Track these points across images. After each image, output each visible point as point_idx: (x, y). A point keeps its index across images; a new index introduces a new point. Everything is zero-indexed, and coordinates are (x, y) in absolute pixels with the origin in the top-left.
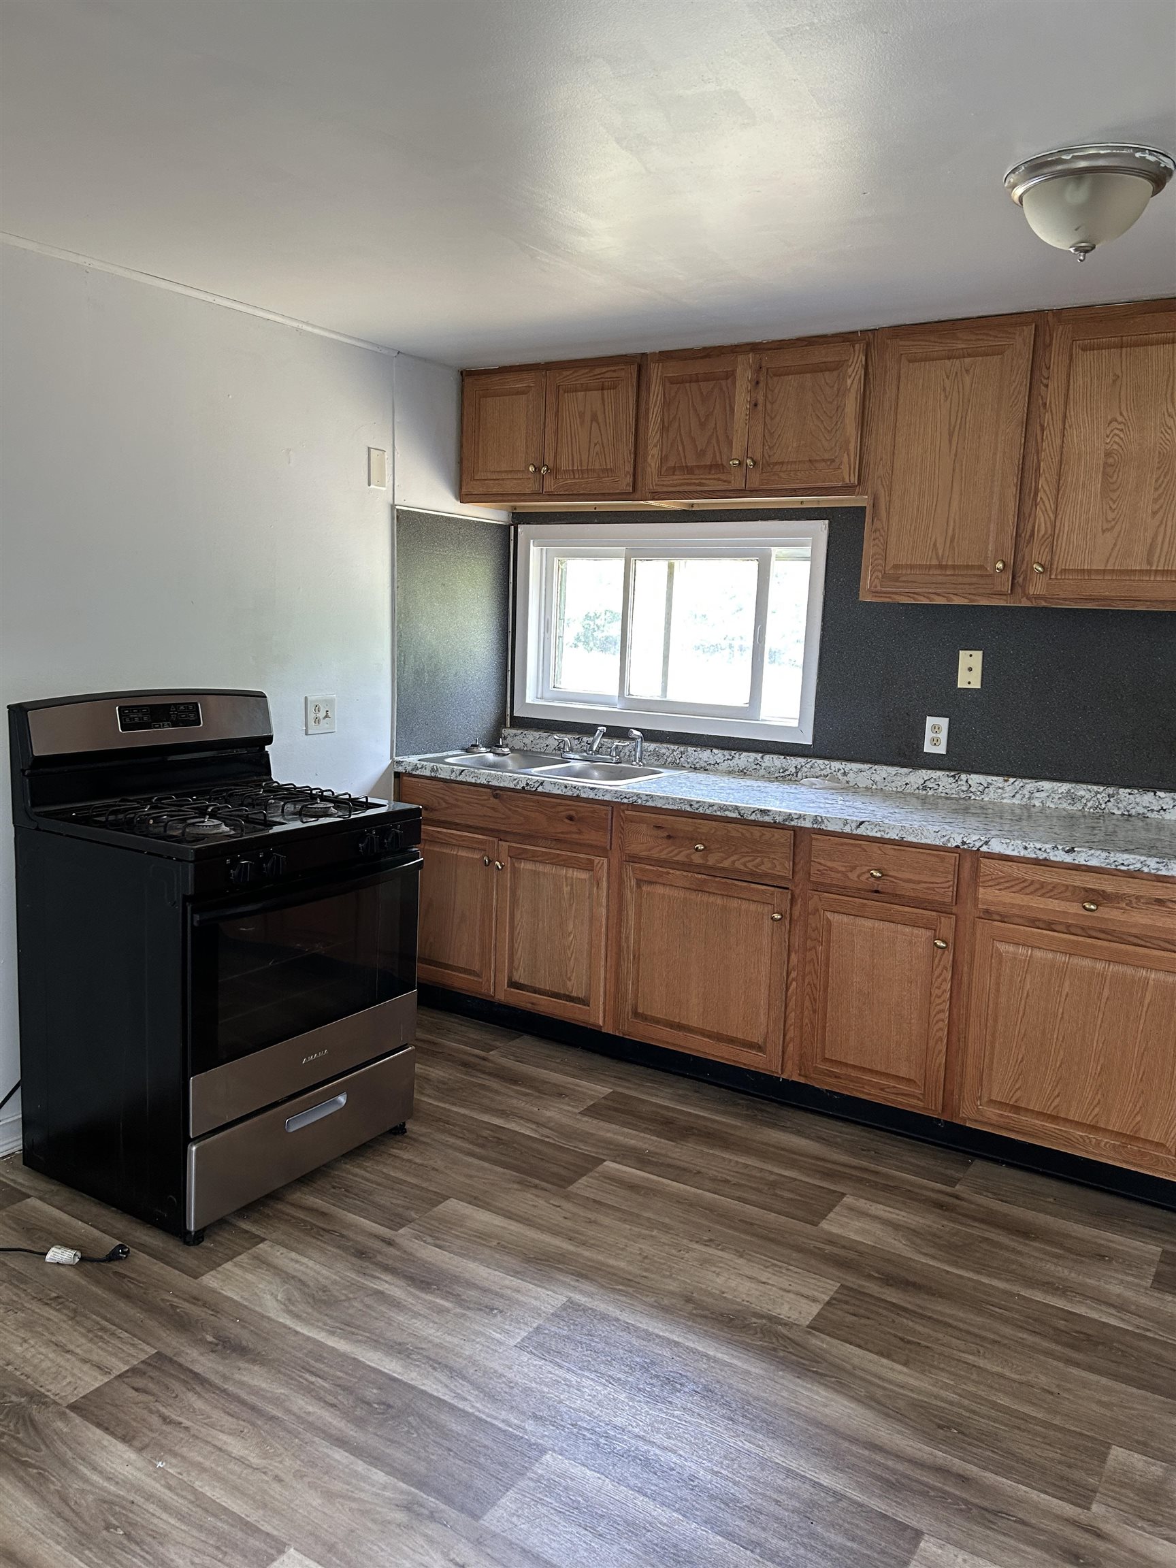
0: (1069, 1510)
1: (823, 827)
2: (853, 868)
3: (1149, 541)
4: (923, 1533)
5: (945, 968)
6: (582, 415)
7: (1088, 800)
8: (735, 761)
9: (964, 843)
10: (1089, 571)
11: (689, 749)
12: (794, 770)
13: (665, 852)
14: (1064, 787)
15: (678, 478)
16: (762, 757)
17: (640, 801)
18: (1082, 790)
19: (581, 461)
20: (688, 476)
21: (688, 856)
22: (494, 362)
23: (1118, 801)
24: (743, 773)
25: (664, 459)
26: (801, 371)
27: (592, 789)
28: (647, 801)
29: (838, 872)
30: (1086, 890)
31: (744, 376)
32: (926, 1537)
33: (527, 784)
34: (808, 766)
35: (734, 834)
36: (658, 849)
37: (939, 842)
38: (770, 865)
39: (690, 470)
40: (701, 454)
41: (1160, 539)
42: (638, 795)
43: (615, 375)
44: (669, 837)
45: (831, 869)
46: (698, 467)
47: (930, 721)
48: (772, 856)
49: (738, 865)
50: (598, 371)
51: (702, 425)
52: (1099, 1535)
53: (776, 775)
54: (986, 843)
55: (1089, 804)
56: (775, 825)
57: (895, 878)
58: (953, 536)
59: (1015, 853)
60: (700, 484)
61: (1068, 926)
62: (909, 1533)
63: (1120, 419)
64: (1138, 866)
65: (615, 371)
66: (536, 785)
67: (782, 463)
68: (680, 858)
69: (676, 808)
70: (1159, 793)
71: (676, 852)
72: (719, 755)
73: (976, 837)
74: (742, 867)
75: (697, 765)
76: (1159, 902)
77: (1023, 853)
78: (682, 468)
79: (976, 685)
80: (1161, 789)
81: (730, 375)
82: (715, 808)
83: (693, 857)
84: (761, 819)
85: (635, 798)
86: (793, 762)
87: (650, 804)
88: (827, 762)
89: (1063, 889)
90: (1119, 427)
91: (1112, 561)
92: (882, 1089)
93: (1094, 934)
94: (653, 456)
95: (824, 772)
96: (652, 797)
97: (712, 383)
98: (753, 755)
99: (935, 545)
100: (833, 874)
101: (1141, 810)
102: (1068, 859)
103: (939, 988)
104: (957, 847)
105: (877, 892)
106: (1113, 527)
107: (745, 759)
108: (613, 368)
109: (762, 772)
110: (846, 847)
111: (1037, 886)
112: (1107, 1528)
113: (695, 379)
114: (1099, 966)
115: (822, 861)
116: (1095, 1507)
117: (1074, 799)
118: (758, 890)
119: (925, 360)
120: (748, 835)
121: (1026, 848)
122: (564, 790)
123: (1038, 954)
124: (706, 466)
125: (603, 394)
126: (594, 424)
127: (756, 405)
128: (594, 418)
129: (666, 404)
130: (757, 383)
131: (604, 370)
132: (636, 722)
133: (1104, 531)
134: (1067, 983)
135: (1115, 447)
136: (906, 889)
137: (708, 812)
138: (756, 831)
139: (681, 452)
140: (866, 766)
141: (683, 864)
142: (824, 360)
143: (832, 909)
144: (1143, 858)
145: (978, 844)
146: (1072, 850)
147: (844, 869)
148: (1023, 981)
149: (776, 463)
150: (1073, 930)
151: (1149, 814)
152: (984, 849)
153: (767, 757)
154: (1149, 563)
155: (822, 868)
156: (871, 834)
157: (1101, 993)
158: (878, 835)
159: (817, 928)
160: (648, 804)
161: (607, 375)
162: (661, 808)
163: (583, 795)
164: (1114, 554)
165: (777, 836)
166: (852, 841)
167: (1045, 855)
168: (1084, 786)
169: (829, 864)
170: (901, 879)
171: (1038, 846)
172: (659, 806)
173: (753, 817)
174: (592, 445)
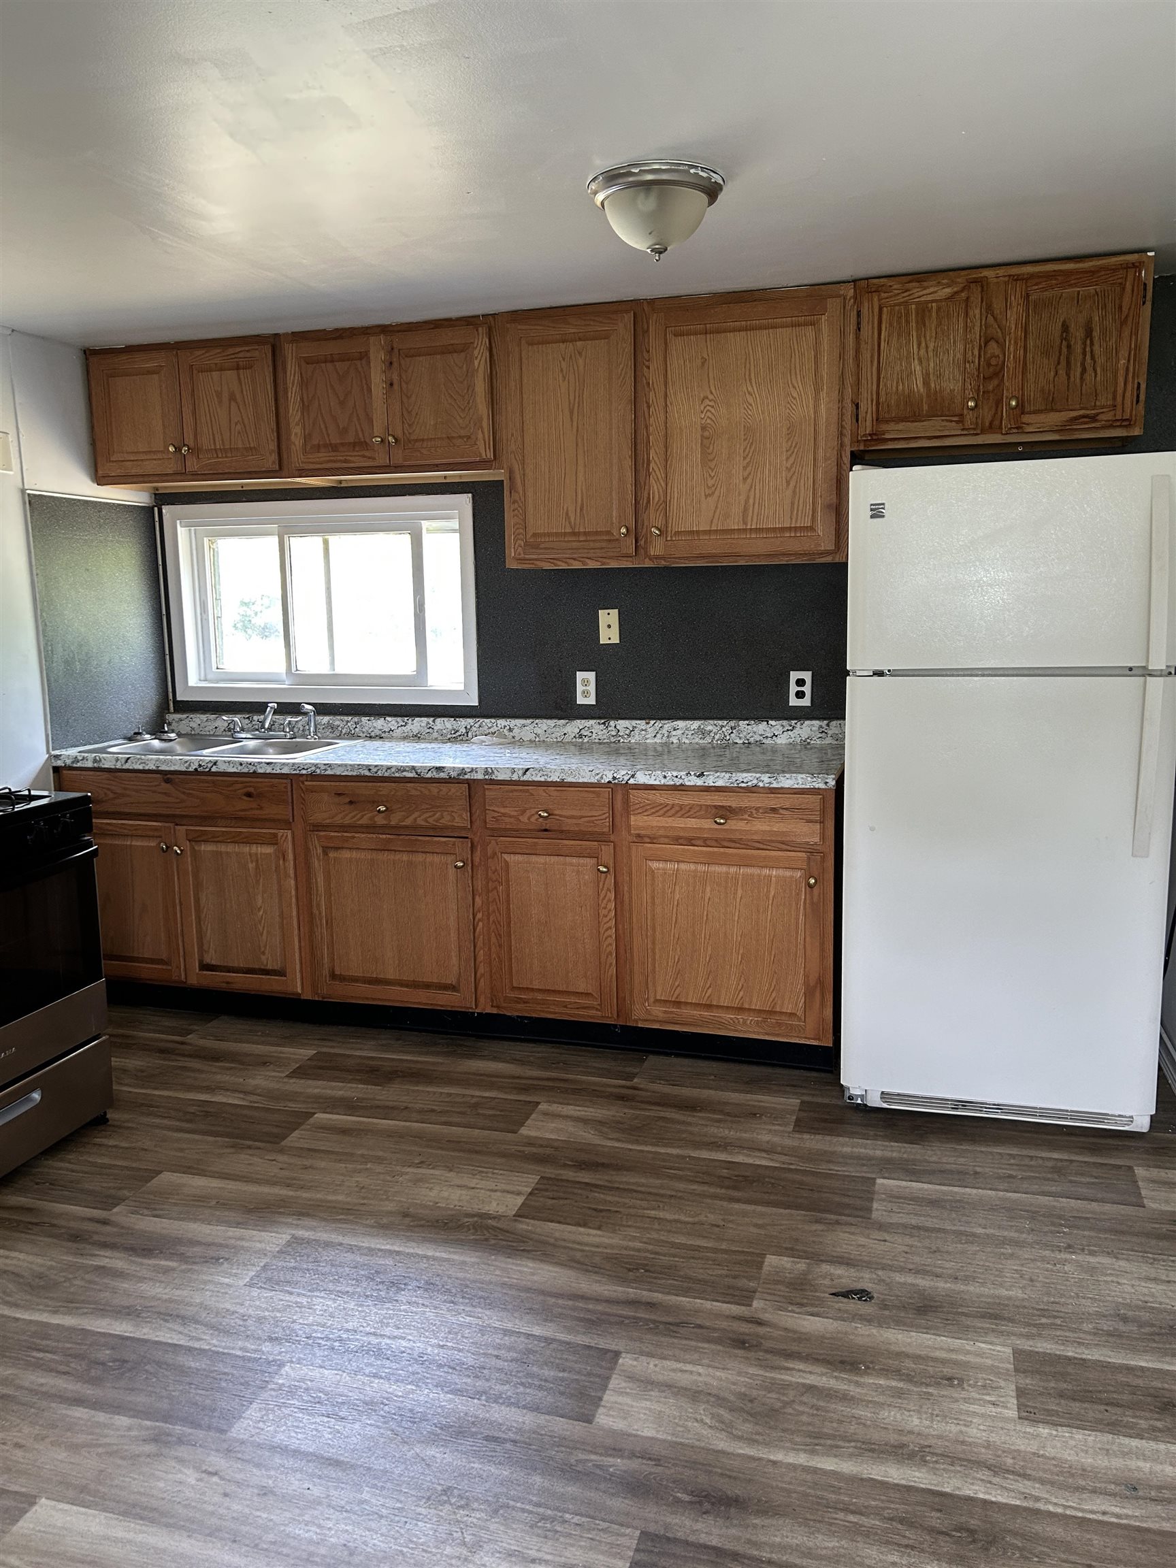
0: (735, 1309)
1: (494, 777)
2: (523, 812)
3: (743, 503)
4: (621, 1353)
5: (609, 890)
6: (219, 395)
7: (715, 734)
8: (409, 727)
9: (614, 778)
10: (698, 532)
11: (363, 719)
12: (464, 731)
13: (347, 818)
14: (696, 724)
15: (323, 455)
16: (434, 721)
17: (318, 771)
18: (710, 725)
19: (223, 440)
20: (334, 454)
21: (372, 818)
22: (119, 341)
23: (740, 732)
24: (417, 737)
25: (307, 438)
26: (431, 352)
27: (268, 764)
28: (326, 770)
29: (510, 817)
30: (715, 806)
31: (377, 356)
32: (623, 1355)
33: (200, 766)
34: (477, 725)
35: (414, 792)
36: (340, 816)
37: (594, 780)
38: (449, 818)
39: (334, 448)
40: (344, 431)
41: (751, 501)
42: (316, 765)
43: (248, 355)
44: (351, 802)
45: (504, 815)
46: (342, 444)
47: (580, 675)
48: (450, 809)
49: (420, 822)
50: (231, 351)
51: (342, 403)
52: (760, 1323)
53: (449, 736)
54: (633, 776)
55: (717, 737)
56: (450, 781)
57: (561, 816)
58: (582, 504)
59: (657, 783)
60: (346, 461)
61: (705, 840)
62: (609, 1355)
63: (711, 397)
64: (755, 782)
65: (248, 351)
66: (210, 765)
67: (423, 440)
68: (364, 821)
69: (355, 774)
70: (770, 722)
71: (359, 816)
72: (392, 722)
73: (624, 772)
74: (423, 823)
75: (373, 734)
76: (774, 810)
77: (663, 781)
78: (326, 446)
79: (616, 640)
80: (772, 719)
81: (364, 356)
82: (393, 770)
83: (376, 819)
84: (437, 776)
85: (313, 768)
86: (463, 723)
87: (329, 772)
88: (493, 721)
89: (698, 808)
90: (710, 403)
91: (715, 521)
92: (566, 1007)
93: (726, 844)
94: (296, 434)
95: (492, 730)
96: (330, 765)
97: (347, 363)
98: (425, 720)
99: (567, 514)
100: (507, 820)
101: (758, 738)
102: (699, 782)
103: (605, 908)
104: (609, 782)
105: (546, 830)
106: (713, 493)
107: (418, 724)
108: (247, 348)
109: (435, 735)
110: (515, 794)
111: (677, 808)
112: (766, 1316)
113: (331, 360)
114: (733, 870)
115: (496, 809)
116: (755, 1304)
117: (703, 733)
118: (438, 842)
119: (542, 343)
120: (427, 792)
121: (665, 777)
122: (240, 768)
123: (683, 866)
124: (350, 443)
125: (239, 375)
126: (233, 404)
127: (391, 384)
128: (232, 397)
129: (304, 383)
130: (391, 363)
131: (238, 349)
132: (307, 698)
133: (706, 496)
134: (708, 889)
135: (709, 421)
136: (570, 824)
137: (386, 774)
138: (434, 789)
139: (324, 430)
140: (529, 721)
141: (367, 827)
142: (452, 342)
143: (509, 851)
144: (758, 775)
145: (626, 778)
146: (702, 775)
147: (515, 814)
148: (673, 892)
149: (416, 441)
150: (708, 843)
151: (764, 741)
152: (632, 781)
153: (438, 720)
154: (745, 523)
155: (496, 815)
156: (536, 779)
157: (735, 894)
158: (542, 779)
159: (496, 870)
160: (327, 773)
161: (241, 355)
162: (340, 776)
163: (260, 771)
164: (716, 517)
165: (453, 790)
166: (521, 788)
167: (681, 781)
168: (711, 722)
169: (502, 810)
170: (565, 817)
171: (675, 774)
172: (338, 773)
173: (429, 775)
174: (233, 426)
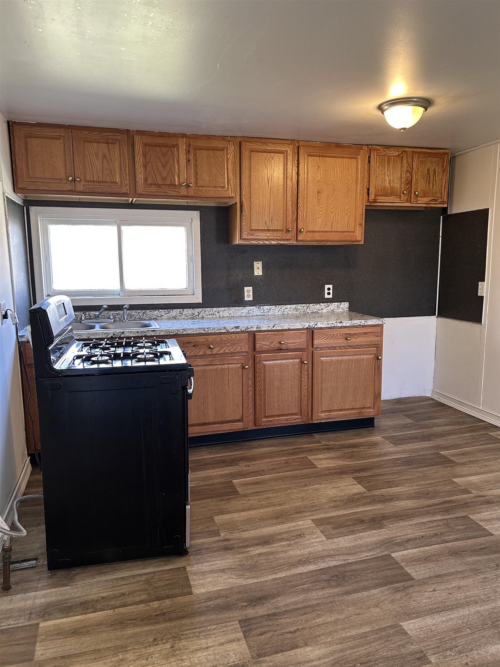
1: (261, 329)
2: (272, 343)
3: (331, 221)
5: (305, 370)
6: (97, 155)
8: (170, 314)
9: (309, 326)
10: (315, 232)
12: (197, 314)
13: (192, 353)
15: (153, 189)
16: (183, 311)
17: (179, 333)
19: (98, 177)
20: (159, 189)
21: (204, 352)
22: (33, 120)
23: (310, 308)
24: (175, 318)
25: (146, 180)
26: (208, 149)
27: (153, 331)
28: (183, 332)
29: (267, 345)
30: (346, 334)
31: (182, 148)
34: (203, 311)
35: (224, 339)
36: (189, 352)
37: (301, 327)
38: (240, 348)
39: (159, 186)
40: (165, 179)
41: (334, 221)
42: (178, 330)
43: (114, 137)
44: (194, 346)
45: (264, 345)
46: (163, 185)
47: (246, 289)
48: (241, 344)
49: (227, 351)
50: (104, 134)
51: (164, 166)
53: (190, 317)
54: (316, 325)
56: (242, 332)
57: (287, 343)
58: (272, 218)
59: (325, 326)
60: (165, 192)
61: (340, 347)
63: (321, 181)
64: (360, 323)
65: (114, 136)
66: (120, 334)
67: (203, 186)
68: (201, 353)
69: (197, 332)
71: (198, 351)
72: (162, 312)
73: (313, 323)
74: (229, 352)
76: (365, 333)
77: (327, 326)
78: (154, 184)
79: (261, 274)
81: (176, 146)
83: (206, 352)
84: (236, 331)
85: (177, 332)
86: (196, 311)
87: (185, 333)
88: (211, 309)
89: (339, 335)
90: (321, 183)
91: (321, 228)
92: (287, 420)
93: (347, 348)
94: (139, 178)
95: (210, 313)
96: (185, 330)
97: (167, 149)
98: (179, 310)
100: (265, 347)
102: (340, 325)
103: (304, 378)
104: (307, 328)
105: (281, 349)
106: (321, 217)
107: (175, 312)
108: (113, 134)
109: (183, 317)
110: (269, 335)
111: (332, 336)
113: (158, 145)
114: (351, 357)
115: (261, 343)
118: (235, 359)
119: (257, 152)
120: (230, 338)
121: (328, 324)
122: (138, 334)
123: (333, 358)
124: (167, 185)
125: (108, 146)
126: (105, 160)
127: (189, 161)
128: (104, 157)
129: (145, 155)
130: (189, 151)
131: (108, 134)
132: (127, 303)
133: (319, 218)
134: (342, 365)
135: (320, 190)
136: (291, 346)
137: (213, 332)
138: (233, 336)
139: (154, 177)
140: (227, 308)
141: (203, 355)
142: (218, 146)
143: (265, 360)
144: (361, 321)
145: (314, 326)
146: (341, 322)
147: (268, 344)
148: (330, 368)
149: (200, 186)
150: (341, 348)
152: (316, 327)
153: (185, 310)
154: (332, 229)
155: (261, 345)
156: (278, 329)
157: (352, 366)
158: (281, 328)
159: (260, 368)
160: (183, 333)
161: (109, 137)
162: (190, 334)
163: (148, 335)
164: (322, 226)
165: (238, 337)
166: (270, 333)
167: (334, 325)
169: (263, 343)
170: (289, 343)
171: (332, 323)
172: (189, 333)
173: (232, 330)
174: (104, 170)
